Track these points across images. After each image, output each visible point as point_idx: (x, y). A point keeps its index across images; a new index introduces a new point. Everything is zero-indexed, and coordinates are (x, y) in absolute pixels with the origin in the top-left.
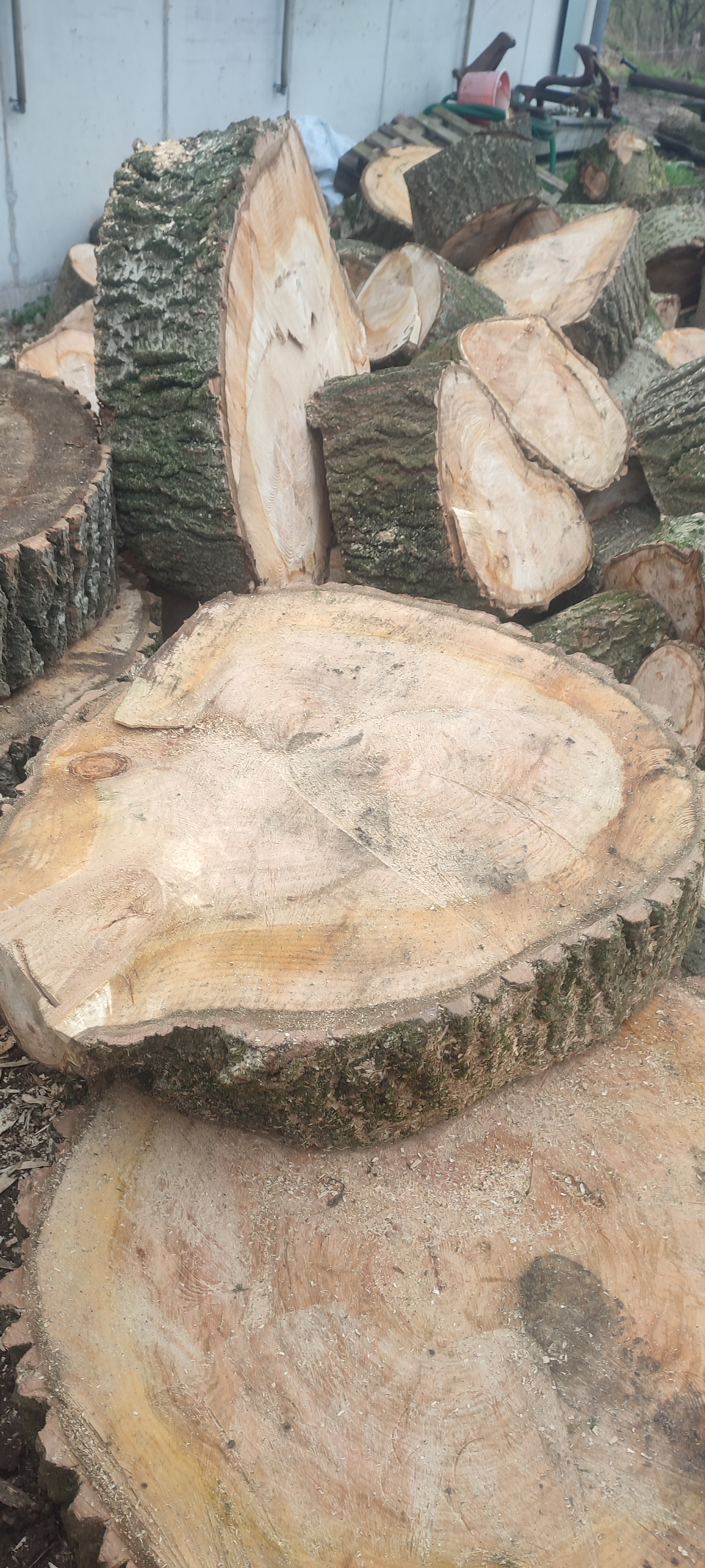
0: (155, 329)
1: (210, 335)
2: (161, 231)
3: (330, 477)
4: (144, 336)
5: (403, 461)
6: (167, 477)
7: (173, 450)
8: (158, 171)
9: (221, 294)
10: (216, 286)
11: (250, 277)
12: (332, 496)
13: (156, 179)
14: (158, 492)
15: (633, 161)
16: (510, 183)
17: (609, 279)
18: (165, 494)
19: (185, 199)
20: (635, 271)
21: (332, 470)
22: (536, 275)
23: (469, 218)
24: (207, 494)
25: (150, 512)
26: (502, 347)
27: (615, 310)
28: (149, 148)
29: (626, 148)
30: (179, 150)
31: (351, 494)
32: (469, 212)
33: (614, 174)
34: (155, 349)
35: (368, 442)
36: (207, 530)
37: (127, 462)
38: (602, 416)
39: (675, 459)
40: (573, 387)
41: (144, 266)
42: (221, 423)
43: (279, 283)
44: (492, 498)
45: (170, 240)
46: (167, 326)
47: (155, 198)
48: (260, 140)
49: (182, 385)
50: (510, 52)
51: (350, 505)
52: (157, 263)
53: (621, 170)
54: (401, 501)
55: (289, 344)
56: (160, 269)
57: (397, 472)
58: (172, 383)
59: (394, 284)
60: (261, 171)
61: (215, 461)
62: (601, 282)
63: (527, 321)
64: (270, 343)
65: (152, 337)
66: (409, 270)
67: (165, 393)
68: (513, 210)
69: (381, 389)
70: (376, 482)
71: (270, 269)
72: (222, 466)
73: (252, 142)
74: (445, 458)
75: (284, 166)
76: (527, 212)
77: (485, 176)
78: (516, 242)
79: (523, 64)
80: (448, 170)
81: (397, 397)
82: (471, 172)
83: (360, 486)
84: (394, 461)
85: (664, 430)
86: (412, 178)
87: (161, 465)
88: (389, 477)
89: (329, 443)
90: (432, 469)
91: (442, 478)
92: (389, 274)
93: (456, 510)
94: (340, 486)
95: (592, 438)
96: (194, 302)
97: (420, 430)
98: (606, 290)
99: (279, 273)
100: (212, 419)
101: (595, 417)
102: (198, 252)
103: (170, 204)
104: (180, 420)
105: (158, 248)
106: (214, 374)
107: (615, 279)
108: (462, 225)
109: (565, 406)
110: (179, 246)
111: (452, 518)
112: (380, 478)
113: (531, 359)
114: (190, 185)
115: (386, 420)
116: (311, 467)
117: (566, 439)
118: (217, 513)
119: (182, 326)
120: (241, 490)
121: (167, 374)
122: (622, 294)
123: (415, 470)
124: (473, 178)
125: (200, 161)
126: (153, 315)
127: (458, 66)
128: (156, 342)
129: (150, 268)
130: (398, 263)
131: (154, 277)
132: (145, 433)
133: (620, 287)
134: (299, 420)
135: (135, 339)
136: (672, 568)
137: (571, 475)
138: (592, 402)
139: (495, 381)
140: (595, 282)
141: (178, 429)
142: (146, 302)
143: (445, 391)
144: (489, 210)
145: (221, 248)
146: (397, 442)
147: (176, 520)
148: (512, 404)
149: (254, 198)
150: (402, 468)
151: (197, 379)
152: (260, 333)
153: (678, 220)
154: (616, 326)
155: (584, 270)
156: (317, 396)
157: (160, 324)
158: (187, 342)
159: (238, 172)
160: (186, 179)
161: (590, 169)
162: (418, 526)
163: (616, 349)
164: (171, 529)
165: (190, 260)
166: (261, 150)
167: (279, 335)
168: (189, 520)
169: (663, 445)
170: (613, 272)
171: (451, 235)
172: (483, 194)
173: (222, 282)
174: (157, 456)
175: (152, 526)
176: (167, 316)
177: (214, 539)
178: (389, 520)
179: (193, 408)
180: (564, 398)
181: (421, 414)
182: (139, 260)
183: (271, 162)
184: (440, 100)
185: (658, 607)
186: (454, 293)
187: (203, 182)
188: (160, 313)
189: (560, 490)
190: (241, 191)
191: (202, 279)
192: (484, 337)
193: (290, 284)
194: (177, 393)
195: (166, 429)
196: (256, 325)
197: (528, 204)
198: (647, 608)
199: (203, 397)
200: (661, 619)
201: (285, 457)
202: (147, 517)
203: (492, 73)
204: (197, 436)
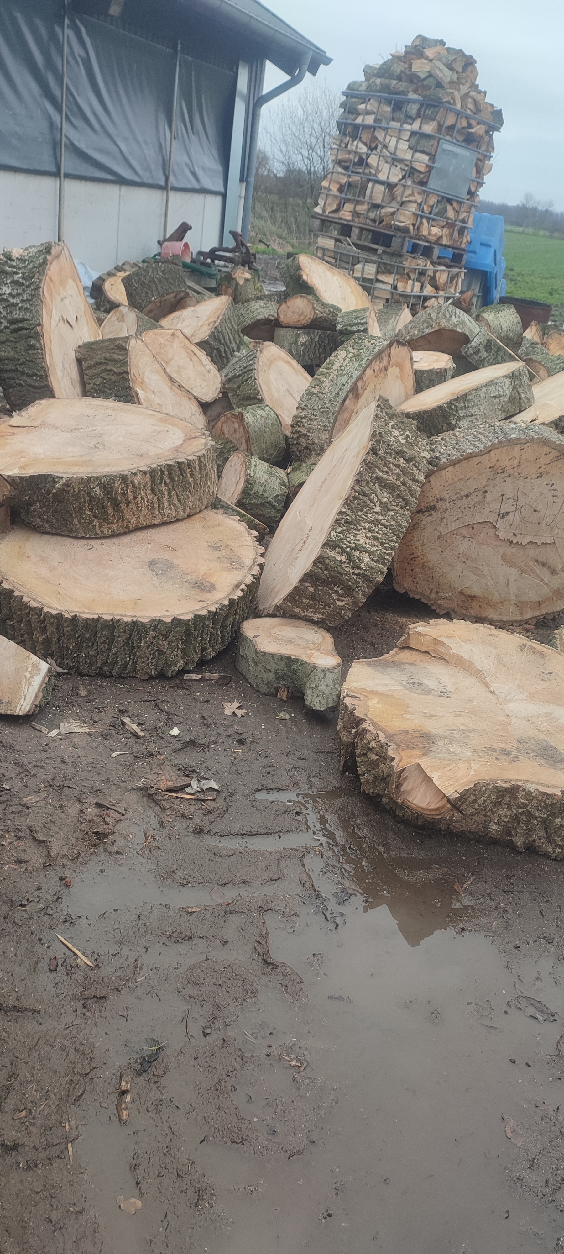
0: (16, 310)
1: (37, 311)
2: (16, 277)
3: (86, 378)
4: (11, 312)
5: (115, 370)
6: (21, 364)
7: (23, 353)
8: (14, 257)
9: (41, 297)
10: (39, 294)
11: (51, 295)
12: (87, 385)
13: (13, 260)
14: (17, 370)
15: (245, 283)
16: (172, 284)
17: (217, 323)
18: (20, 371)
19: (25, 267)
20: (231, 322)
21: (86, 375)
22: (185, 323)
23: (153, 299)
24: (37, 370)
25: (14, 379)
26: (162, 340)
27: (221, 337)
28: (9, 250)
29: (241, 277)
30: (22, 251)
31: (95, 384)
32: (153, 296)
33: (236, 289)
34: (16, 317)
35: (101, 363)
36: (37, 384)
37: (4, 360)
38: (209, 372)
39: (239, 387)
40: (195, 359)
41: (10, 288)
42: (42, 342)
43: (62, 300)
44: (155, 391)
45: (20, 280)
46: (20, 309)
47: (14, 267)
48: (53, 248)
49: (26, 329)
50: (189, 232)
51: (94, 389)
52: (16, 287)
53: (239, 288)
54: (115, 386)
55: (67, 324)
56: (17, 290)
57: (113, 375)
58: (23, 329)
59: (116, 322)
60: (54, 258)
61: (40, 356)
62: (214, 325)
63: (172, 331)
64: (59, 321)
65: (14, 313)
66: (123, 316)
67: (20, 332)
68: (175, 297)
69: (105, 344)
70: (105, 379)
71: (59, 294)
72: (43, 358)
73: (50, 248)
74: (133, 369)
75: (63, 258)
76: (182, 298)
77: (159, 280)
78: (177, 310)
79: (201, 240)
80: (142, 277)
81: (112, 347)
82: (153, 278)
83: (99, 381)
84: (112, 370)
85: (235, 377)
86: (125, 281)
87: (18, 360)
88: (110, 377)
89: (85, 365)
90: (127, 373)
91: (130, 377)
92: (114, 318)
93: (138, 390)
94: (90, 381)
95: (205, 380)
96: (31, 300)
97: (122, 358)
98: (216, 328)
99: (62, 296)
100: (39, 341)
101: (206, 372)
102: (32, 283)
103: (19, 269)
104: (26, 342)
105: (16, 283)
106: (39, 325)
107: (220, 323)
108: (150, 302)
109: (191, 366)
110: (24, 282)
111: (137, 393)
112: (106, 377)
113: (175, 346)
114: (27, 262)
115: (108, 355)
116: (78, 374)
117: (192, 379)
118: (41, 377)
119: (26, 308)
120: (50, 369)
121: (21, 325)
122: (224, 331)
123: (121, 373)
124: (154, 281)
125: (30, 255)
126: (14, 305)
127: (162, 239)
128: (16, 314)
129: (13, 289)
130: (118, 314)
131: (15, 292)
132: (12, 348)
133: (223, 328)
134: (73, 355)
135: (7, 314)
136: (233, 422)
137: (196, 395)
138: (204, 366)
139: (158, 353)
140: (211, 325)
141: (25, 345)
142: (12, 301)
143: (131, 345)
144: (162, 296)
145: (40, 281)
146: (113, 363)
147: (24, 381)
148: (167, 363)
149: (52, 267)
150: (115, 373)
151: (33, 326)
152: (56, 316)
153: (261, 307)
154: (223, 344)
155: (206, 320)
156: (79, 347)
157: (17, 308)
158: (28, 314)
159: (46, 257)
160: (25, 261)
161: (224, 287)
162: (123, 396)
163: (224, 355)
164: (23, 386)
165: (28, 286)
166: (54, 251)
167: (63, 319)
168: (30, 381)
169: (235, 383)
170: (219, 321)
171: (145, 307)
172: (159, 288)
173: (41, 294)
174: (17, 356)
175: (15, 385)
176: (20, 305)
177: (39, 388)
178: (111, 394)
179: (31, 337)
180: (191, 363)
181: (122, 352)
182: (8, 287)
183: (58, 256)
184: (152, 256)
185: (231, 442)
186: (143, 324)
187: (32, 261)
188: (17, 304)
189: (189, 398)
190: (47, 264)
191: (33, 292)
192: (153, 336)
193: (67, 301)
194: (24, 332)
195: (21, 346)
196: (54, 311)
197: (182, 294)
198: (227, 443)
199: (35, 333)
200: (233, 447)
201: (67, 365)
202: (12, 381)
203: (179, 243)
204: (33, 347)
